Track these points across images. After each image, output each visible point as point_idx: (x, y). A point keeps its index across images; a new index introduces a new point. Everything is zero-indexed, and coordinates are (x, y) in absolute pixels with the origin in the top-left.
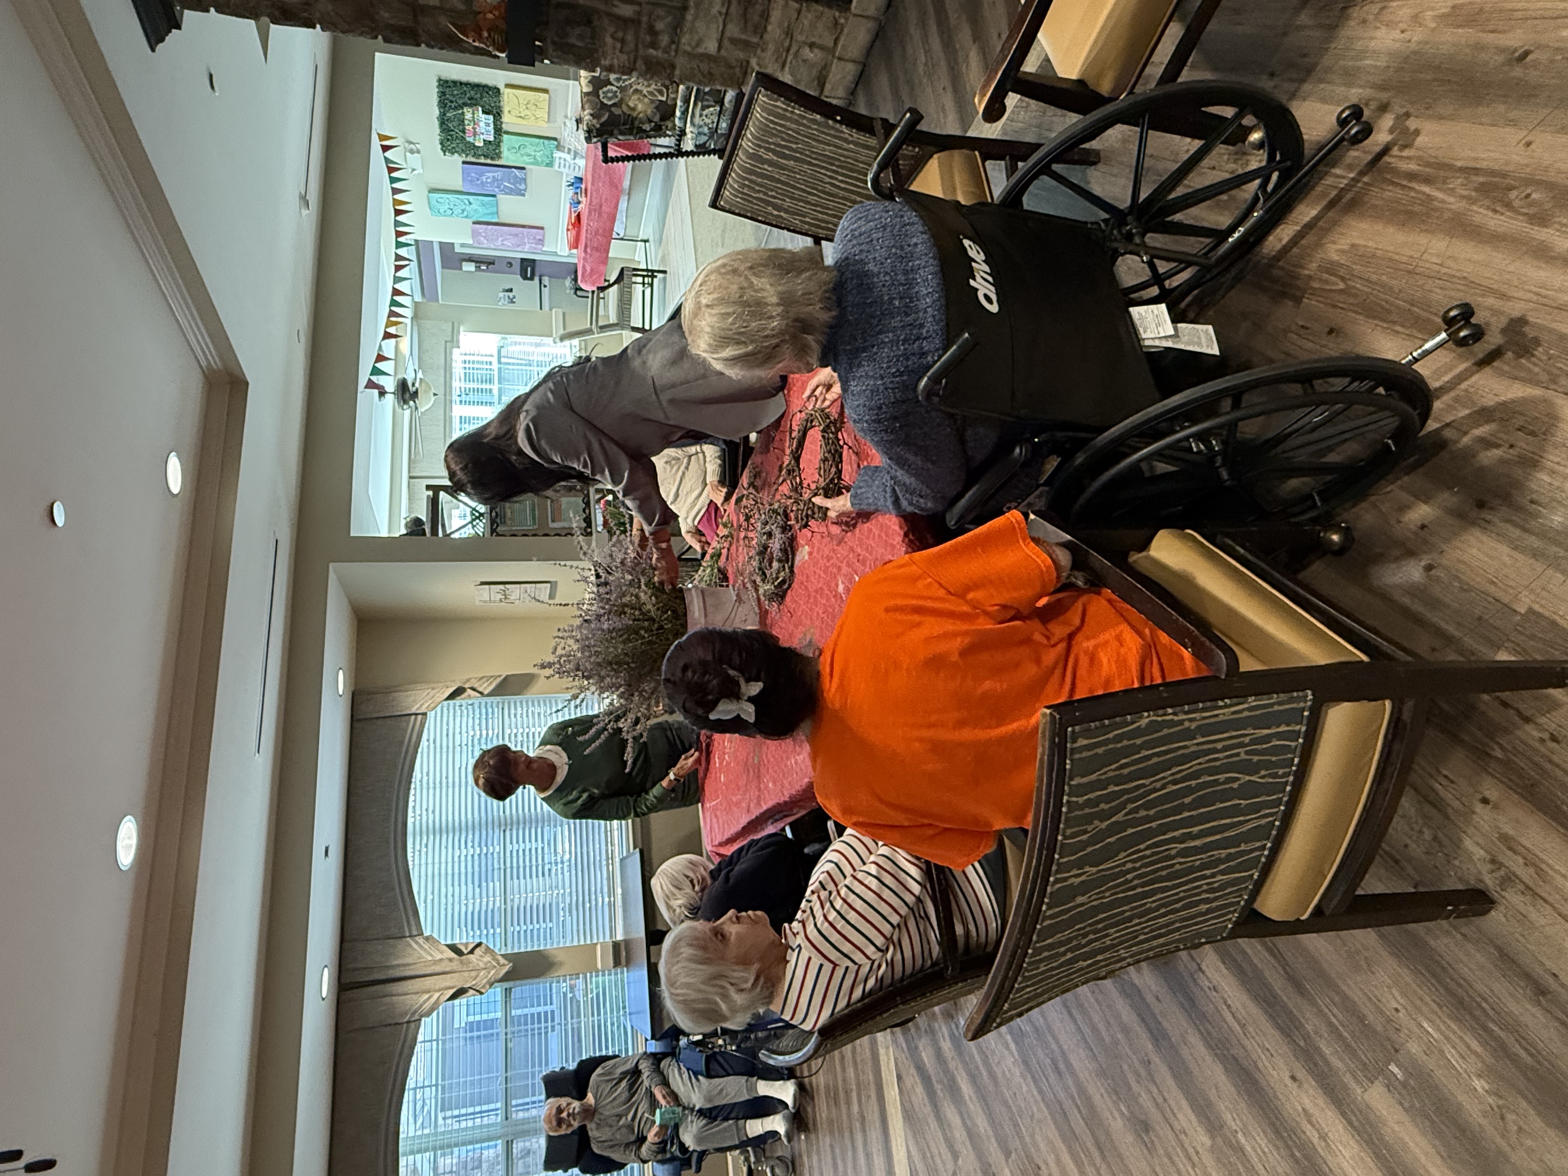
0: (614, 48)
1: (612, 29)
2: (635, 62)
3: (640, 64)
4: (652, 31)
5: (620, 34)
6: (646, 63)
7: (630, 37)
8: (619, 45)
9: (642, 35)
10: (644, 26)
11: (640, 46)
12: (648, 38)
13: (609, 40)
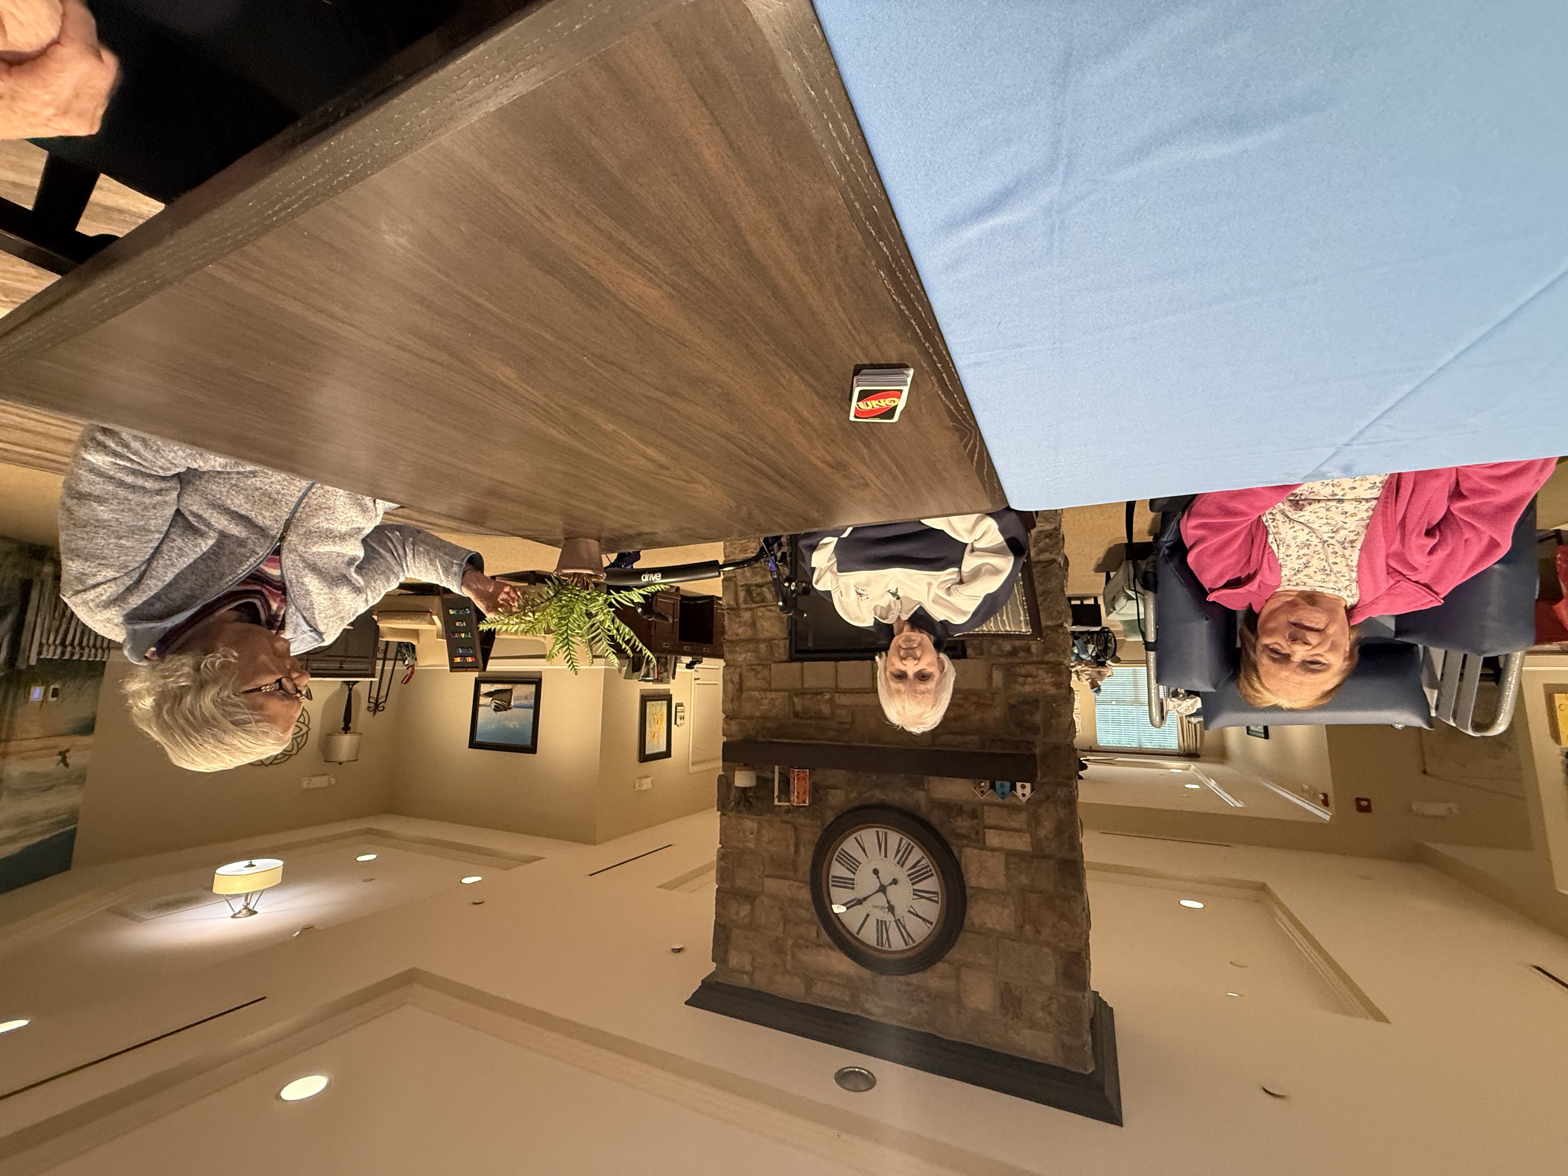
0: (1035, 683)
1: (1018, 687)
2: (1048, 663)
3: (1050, 657)
4: (1014, 652)
5: (1021, 679)
6: (1048, 653)
7: (1023, 671)
8: (1030, 679)
9: (1017, 660)
10: (1009, 660)
11: (1030, 660)
12: (1022, 654)
13: (1028, 689)
